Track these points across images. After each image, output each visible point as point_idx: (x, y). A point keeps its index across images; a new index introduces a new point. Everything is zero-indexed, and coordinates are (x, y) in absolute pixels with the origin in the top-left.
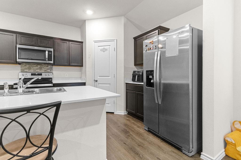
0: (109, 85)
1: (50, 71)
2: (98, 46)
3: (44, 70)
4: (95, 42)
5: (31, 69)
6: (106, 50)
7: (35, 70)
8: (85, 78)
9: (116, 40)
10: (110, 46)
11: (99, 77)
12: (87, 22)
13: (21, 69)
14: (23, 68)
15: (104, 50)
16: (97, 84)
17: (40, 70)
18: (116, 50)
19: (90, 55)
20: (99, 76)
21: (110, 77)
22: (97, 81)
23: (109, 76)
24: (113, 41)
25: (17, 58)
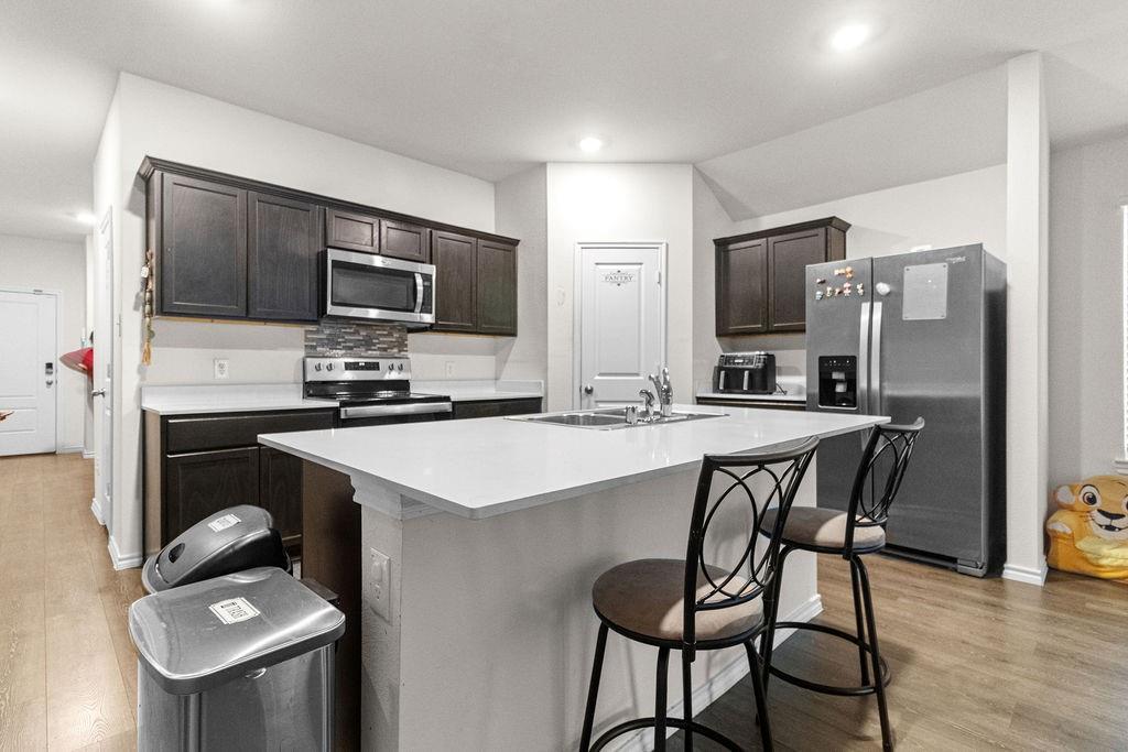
1: (400, 351)
2: (597, 264)
3: (380, 348)
4: (586, 246)
5: (339, 343)
6: (628, 278)
8: (542, 382)
9: (664, 247)
10: (641, 264)
11: (597, 378)
12: (550, 170)
13: (306, 346)
14: (313, 340)
15: (619, 280)
16: (593, 403)
17: (367, 350)
18: (665, 280)
20: (601, 374)
21: (642, 378)
22: (589, 392)
23: (637, 375)
24: (654, 247)
25: (329, 302)
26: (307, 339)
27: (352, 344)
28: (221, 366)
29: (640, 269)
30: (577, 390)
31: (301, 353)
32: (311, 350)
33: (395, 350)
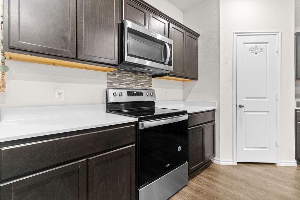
0: (266, 113)
1: (150, 86)
2: (244, 43)
3: (141, 85)
4: (239, 34)
5: (123, 82)
6: (261, 50)
7: (128, 84)
8: (216, 102)
9: (280, 34)
10: (267, 43)
11: (244, 100)
13: (107, 82)
14: (111, 79)
15: (256, 51)
16: (243, 112)
17: (136, 85)
19: (228, 59)
20: (247, 98)
21: (267, 100)
23: (265, 98)
24: (274, 34)
25: (126, 54)
26: (108, 79)
27: (129, 82)
28: (60, 94)
29: (267, 45)
30: (235, 106)
31: (105, 87)
32: (110, 85)
33: (147, 86)
